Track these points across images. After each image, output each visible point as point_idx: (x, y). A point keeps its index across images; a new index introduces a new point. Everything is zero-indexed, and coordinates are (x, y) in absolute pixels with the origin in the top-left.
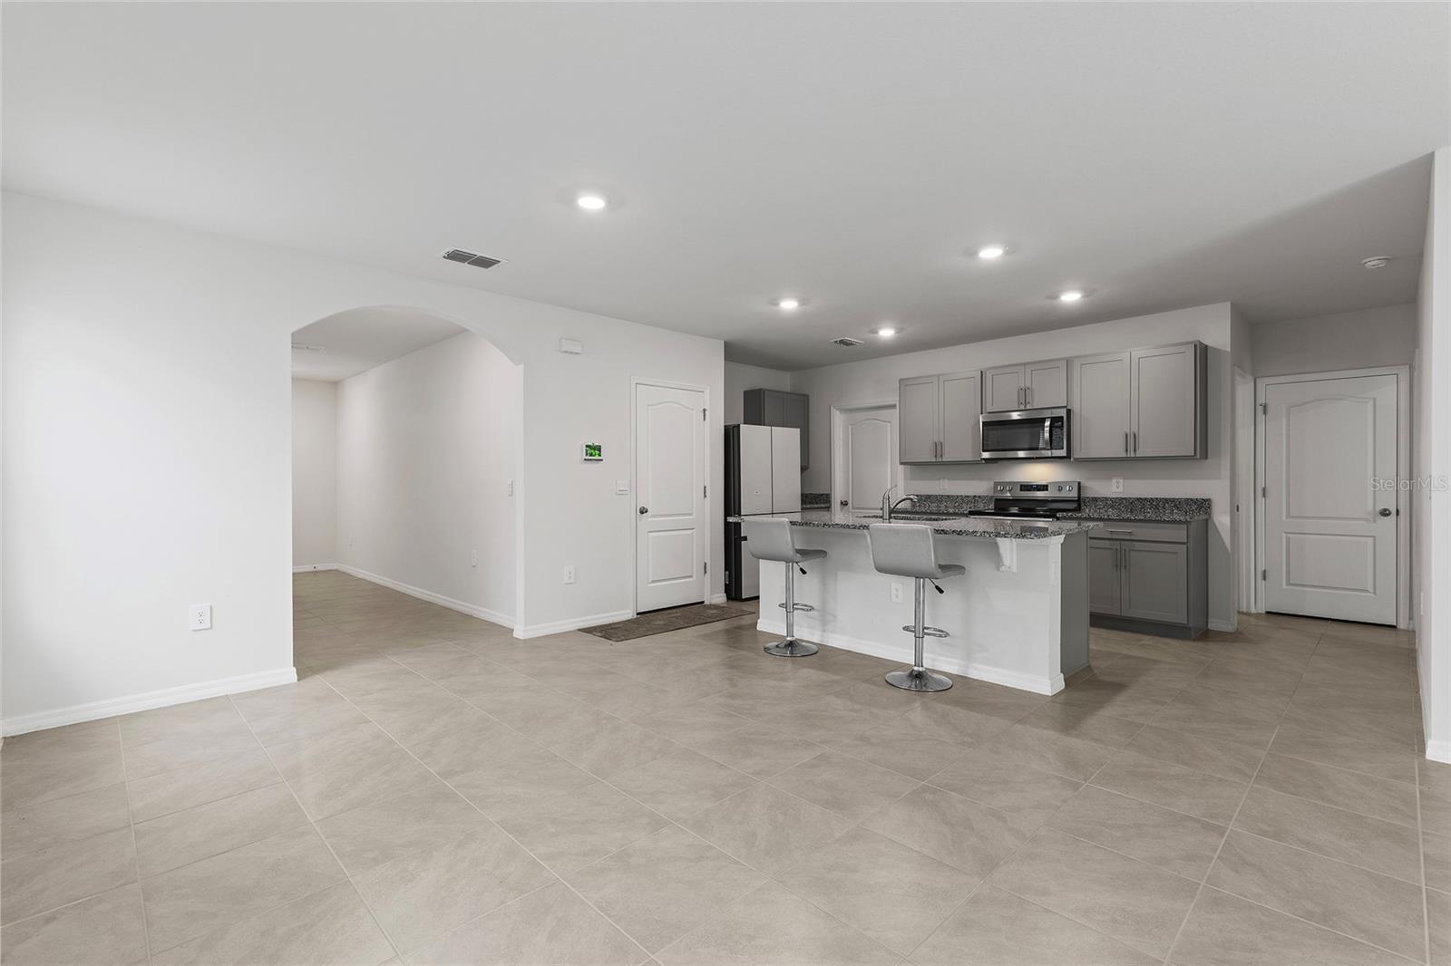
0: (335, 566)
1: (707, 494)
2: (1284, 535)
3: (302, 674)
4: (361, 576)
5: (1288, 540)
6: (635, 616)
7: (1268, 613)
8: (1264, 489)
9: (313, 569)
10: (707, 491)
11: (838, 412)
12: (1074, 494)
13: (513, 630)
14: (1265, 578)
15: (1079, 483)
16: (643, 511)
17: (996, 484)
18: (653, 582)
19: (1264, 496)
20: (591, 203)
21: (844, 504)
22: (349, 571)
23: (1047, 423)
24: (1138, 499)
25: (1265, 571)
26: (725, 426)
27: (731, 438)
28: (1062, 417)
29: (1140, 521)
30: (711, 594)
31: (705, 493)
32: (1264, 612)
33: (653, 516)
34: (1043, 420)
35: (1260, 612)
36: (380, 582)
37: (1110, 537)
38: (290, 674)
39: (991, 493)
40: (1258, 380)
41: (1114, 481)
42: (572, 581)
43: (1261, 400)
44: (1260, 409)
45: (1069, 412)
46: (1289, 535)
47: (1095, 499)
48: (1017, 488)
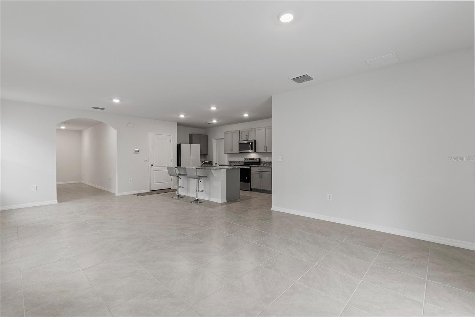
0: (80, 182)
1: (172, 161)
3: (58, 202)
4: (87, 184)
6: (150, 191)
9: (74, 182)
10: (172, 160)
11: (214, 140)
12: (258, 161)
13: (115, 194)
15: (260, 158)
16: (152, 165)
17: (244, 158)
18: (155, 183)
20: (116, 101)
21: (216, 164)
22: (84, 183)
23: (250, 144)
26: (177, 144)
27: (179, 147)
28: (253, 142)
29: (264, 167)
30: (173, 186)
31: (171, 161)
33: (155, 167)
34: (250, 143)
36: (91, 185)
37: (259, 171)
38: (56, 202)
39: (243, 161)
42: (131, 182)
45: (255, 141)
47: (263, 162)
48: (248, 159)
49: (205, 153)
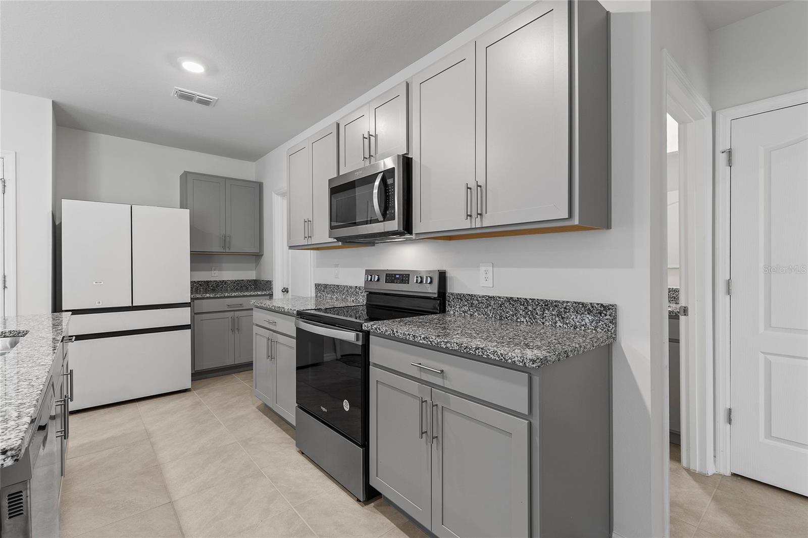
1: (6, 284)
2: (762, 356)
5: (768, 365)
7: (734, 475)
8: (729, 283)
10: (8, 281)
11: (280, 198)
12: (433, 291)
14: (730, 421)
19: (729, 292)
21: (285, 291)
23: (377, 183)
24: (510, 299)
25: (730, 410)
28: (395, 172)
31: (4, 283)
32: (728, 474)
35: (722, 472)
40: (718, 114)
41: (482, 269)
43: (723, 145)
44: (722, 159)
45: (407, 163)
46: (768, 357)
47: (460, 297)
48: (383, 279)
49: (256, 250)
